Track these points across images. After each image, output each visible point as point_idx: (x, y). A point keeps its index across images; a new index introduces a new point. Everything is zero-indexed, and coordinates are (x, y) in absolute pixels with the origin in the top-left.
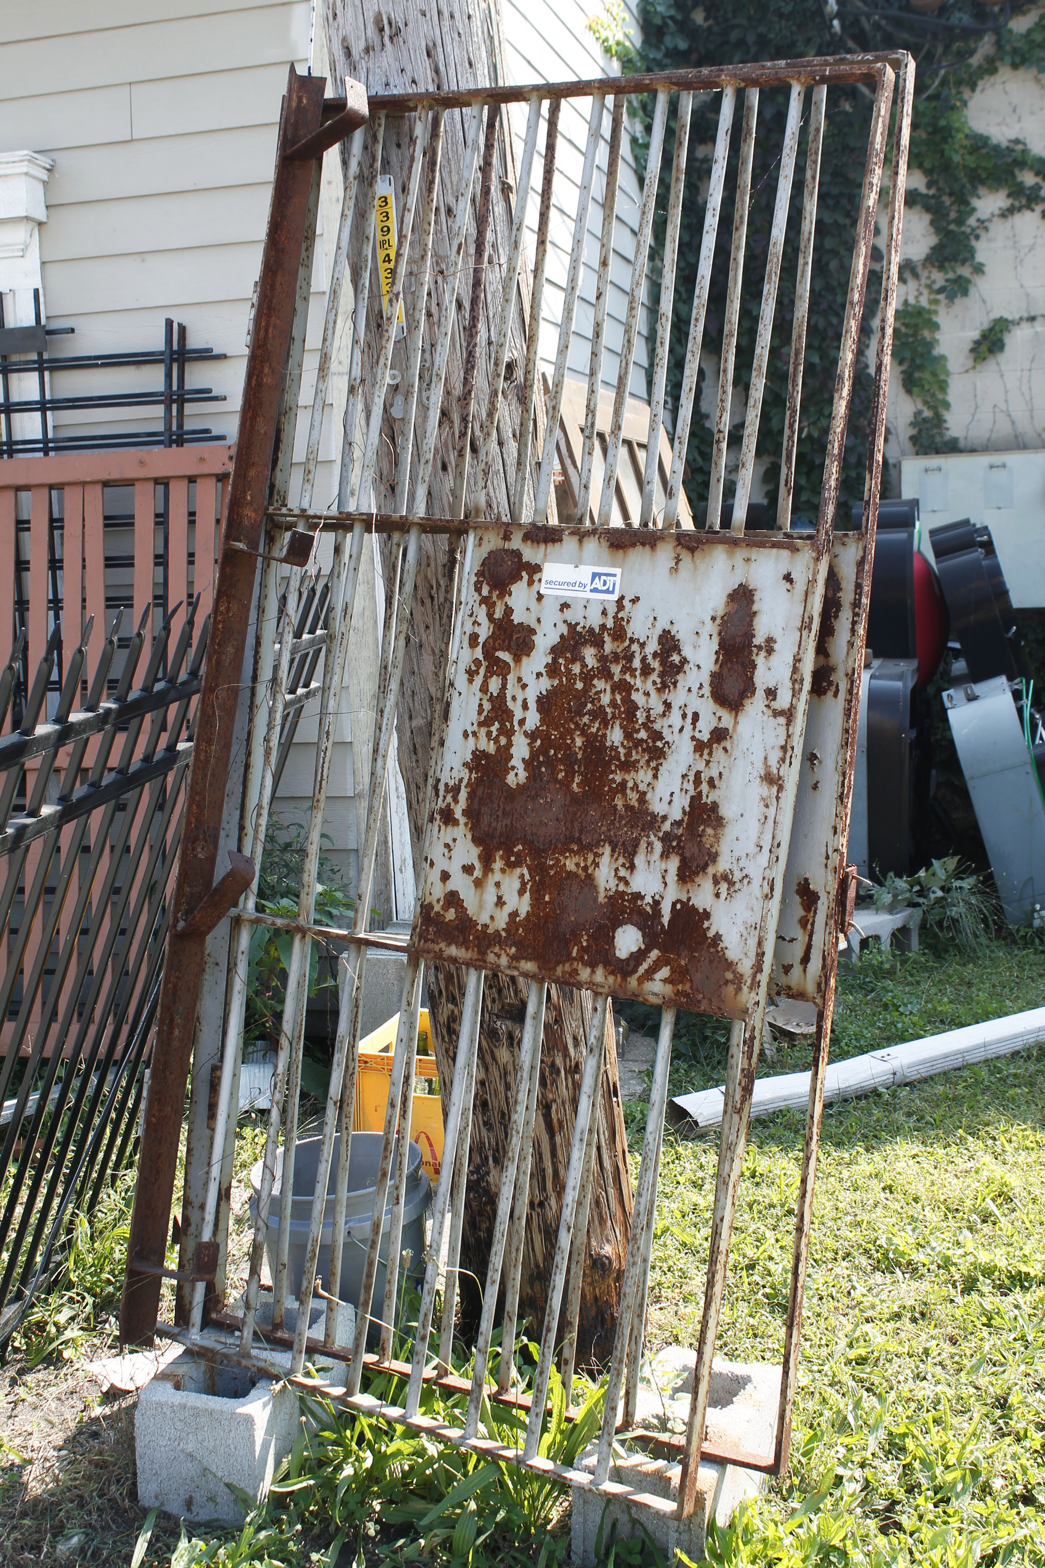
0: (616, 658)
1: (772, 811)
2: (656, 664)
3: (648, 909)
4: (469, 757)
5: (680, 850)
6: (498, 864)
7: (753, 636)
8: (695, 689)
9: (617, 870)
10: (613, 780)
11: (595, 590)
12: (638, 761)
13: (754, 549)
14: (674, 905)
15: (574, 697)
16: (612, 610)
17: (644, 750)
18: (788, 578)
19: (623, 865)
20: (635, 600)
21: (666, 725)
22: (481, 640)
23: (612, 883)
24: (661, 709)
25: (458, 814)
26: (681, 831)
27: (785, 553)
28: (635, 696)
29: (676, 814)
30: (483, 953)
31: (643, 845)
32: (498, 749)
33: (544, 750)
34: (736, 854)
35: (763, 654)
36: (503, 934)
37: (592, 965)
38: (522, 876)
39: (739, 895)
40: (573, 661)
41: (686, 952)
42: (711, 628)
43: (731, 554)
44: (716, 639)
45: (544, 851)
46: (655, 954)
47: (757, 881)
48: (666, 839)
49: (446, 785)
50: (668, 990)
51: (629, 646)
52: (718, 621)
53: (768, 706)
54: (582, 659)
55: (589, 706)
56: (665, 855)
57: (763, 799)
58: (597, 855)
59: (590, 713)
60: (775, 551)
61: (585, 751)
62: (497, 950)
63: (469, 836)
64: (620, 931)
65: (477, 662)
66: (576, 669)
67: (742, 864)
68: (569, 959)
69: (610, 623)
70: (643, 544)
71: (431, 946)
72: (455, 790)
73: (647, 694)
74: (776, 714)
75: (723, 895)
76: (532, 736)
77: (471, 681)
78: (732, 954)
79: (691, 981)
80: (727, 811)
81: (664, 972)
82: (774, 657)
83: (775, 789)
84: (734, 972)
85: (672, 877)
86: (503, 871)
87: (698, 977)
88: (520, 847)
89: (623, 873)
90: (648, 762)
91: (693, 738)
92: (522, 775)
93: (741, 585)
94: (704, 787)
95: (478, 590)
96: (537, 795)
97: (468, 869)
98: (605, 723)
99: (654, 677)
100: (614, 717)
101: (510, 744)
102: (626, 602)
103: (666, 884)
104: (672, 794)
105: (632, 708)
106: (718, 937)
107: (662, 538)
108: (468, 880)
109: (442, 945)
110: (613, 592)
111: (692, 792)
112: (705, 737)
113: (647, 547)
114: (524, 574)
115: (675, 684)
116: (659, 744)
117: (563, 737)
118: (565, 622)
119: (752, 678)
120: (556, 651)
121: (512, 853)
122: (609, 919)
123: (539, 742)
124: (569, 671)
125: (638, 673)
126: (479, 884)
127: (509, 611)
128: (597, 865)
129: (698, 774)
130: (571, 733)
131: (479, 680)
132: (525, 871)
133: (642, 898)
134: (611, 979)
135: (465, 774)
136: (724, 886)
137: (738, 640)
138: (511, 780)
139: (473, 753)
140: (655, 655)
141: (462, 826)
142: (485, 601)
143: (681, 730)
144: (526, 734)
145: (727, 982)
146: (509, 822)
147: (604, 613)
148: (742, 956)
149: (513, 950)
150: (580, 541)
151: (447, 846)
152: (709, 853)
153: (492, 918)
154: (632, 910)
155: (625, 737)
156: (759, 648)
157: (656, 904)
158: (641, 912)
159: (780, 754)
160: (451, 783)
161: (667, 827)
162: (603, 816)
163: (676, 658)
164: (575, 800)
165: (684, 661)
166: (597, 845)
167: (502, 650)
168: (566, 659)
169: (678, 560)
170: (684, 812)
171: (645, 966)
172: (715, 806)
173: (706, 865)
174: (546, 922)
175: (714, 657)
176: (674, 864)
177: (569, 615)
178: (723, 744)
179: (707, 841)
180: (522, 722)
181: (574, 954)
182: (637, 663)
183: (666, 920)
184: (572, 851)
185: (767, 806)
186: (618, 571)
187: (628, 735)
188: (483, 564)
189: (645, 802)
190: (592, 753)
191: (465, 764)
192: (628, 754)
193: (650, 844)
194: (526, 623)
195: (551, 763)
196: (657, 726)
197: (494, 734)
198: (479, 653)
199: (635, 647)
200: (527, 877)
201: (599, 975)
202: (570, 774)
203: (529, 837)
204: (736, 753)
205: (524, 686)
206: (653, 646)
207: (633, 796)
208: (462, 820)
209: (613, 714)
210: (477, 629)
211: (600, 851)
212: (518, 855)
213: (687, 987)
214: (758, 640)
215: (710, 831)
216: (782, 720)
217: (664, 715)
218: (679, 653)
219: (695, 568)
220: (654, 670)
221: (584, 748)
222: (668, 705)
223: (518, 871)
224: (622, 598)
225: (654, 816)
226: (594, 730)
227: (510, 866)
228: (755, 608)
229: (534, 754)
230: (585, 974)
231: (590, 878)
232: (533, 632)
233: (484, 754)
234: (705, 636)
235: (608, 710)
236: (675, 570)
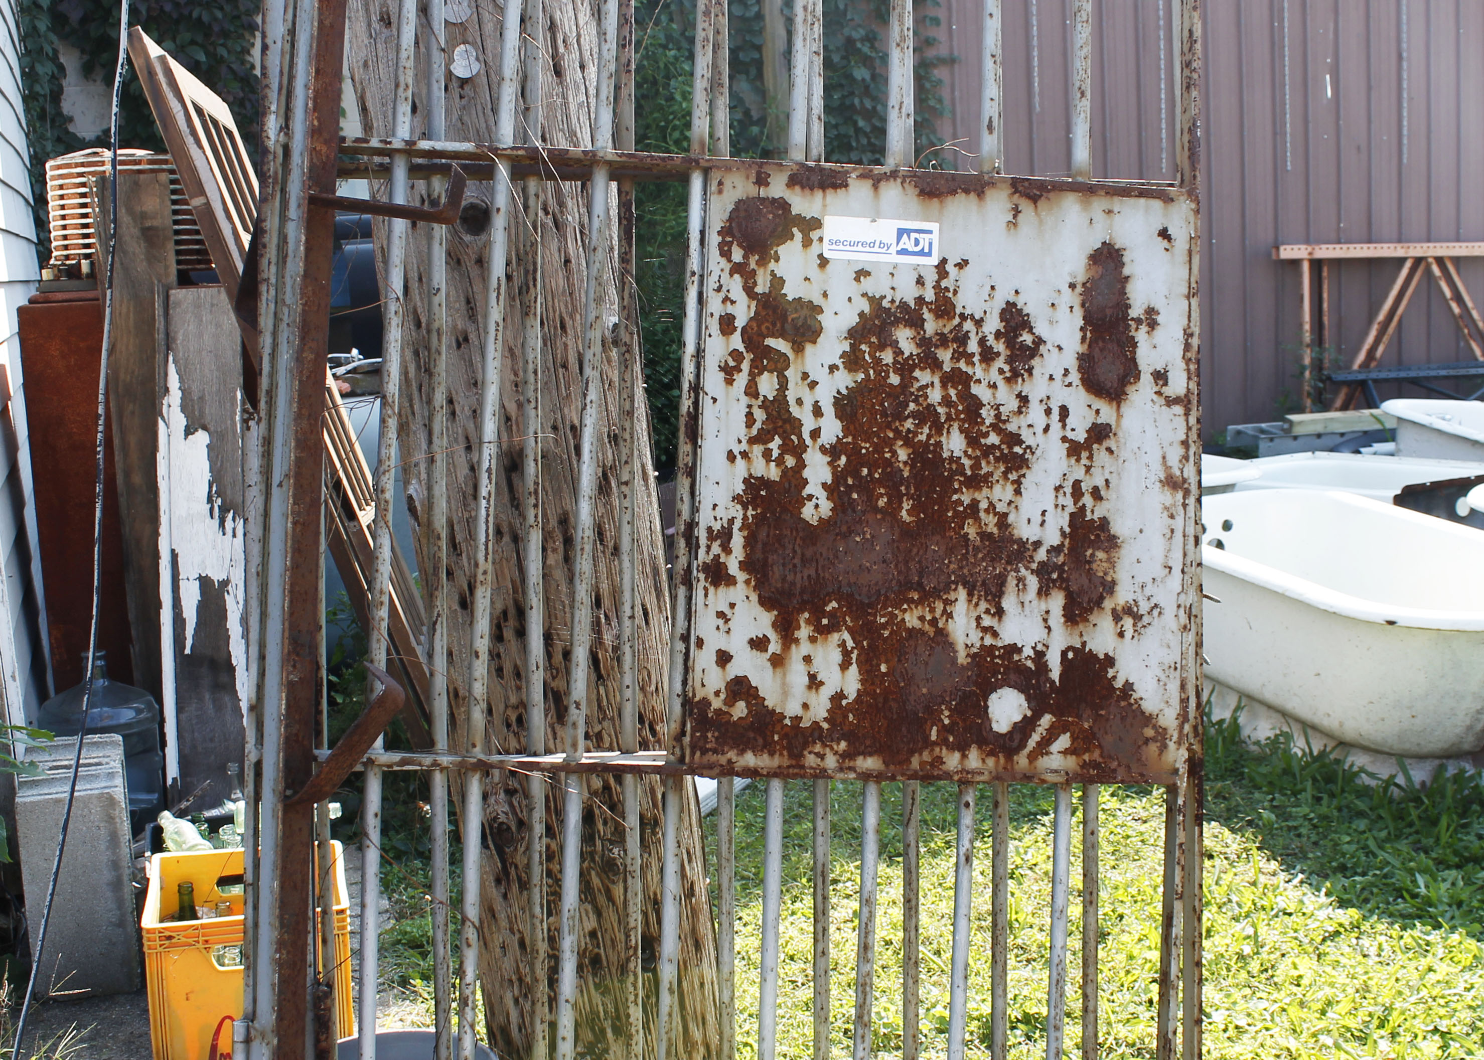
0: (943, 340)
1: (1178, 523)
2: (1000, 347)
3: (1029, 664)
4: (740, 488)
5: (1063, 583)
6: (804, 632)
7: (1129, 307)
8: (1058, 375)
9: (978, 619)
10: (959, 502)
11: (903, 252)
12: (991, 474)
13: (1116, 199)
14: (1064, 654)
15: (889, 395)
16: (931, 278)
17: (997, 460)
18: (1164, 234)
19: (987, 612)
20: (962, 265)
21: (1024, 425)
22: (740, 323)
23: (975, 637)
24: (1014, 404)
25: (733, 568)
26: (1061, 559)
27: (1157, 204)
28: (975, 389)
29: (1053, 538)
30: (797, 756)
31: (1011, 582)
32: (785, 473)
33: (852, 469)
34: (1139, 580)
35: (1144, 328)
36: (825, 726)
37: (962, 748)
38: (843, 644)
39: (1149, 630)
40: (882, 347)
41: (1089, 712)
42: (1072, 298)
43: (1086, 205)
44: (1079, 313)
45: (871, 605)
46: (1046, 720)
47: (1170, 610)
48: (1042, 571)
49: (710, 529)
50: (1071, 763)
51: (960, 325)
52: (1079, 289)
53: (1159, 393)
54: (895, 344)
55: (912, 406)
56: (1043, 592)
57: (1167, 509)
58: (947, 602)
59: (913, 415)
60: (1142, 201)
61: (913, 467)
62: (818, 748)
63: (754, 597)
64: (993, 697)
65: (736, 355)
66: (887, 357)
67: (1148, 591)
68: (928, 744)
69: (930, 296)
70: (967, 191)
71: (713, 758)
72: (724, 536)
73: (994, 386)
74: (1170, 402)
75: (1129, 633)
76: (832, 452)
77: (730, 382)
78: (1149, 706)
79: (1100, 746)
80: (1118, 527)
81: (1064, 741)
82: (1159, 332)
83: (1180, 495)
84: (1154, 727)
85: (1057, 619)
86: (812, 640)
87: (1108, 740)
88: (834, 604)
89: (987, 621)
90: (1005, 474)
91: (1064, 439)
92: (826, 507)
93: (1104, 243)
94: (1087, 500)
95: (725, 253)
96: (850, 532)
97: (758, 644)
98: (938, 428)
99: (1000, 363)
100: (949, 418)
101: (801, 465)
102: (949, 267)
103: (1049, 628)
104: (1044, 513)
105: (974, 406)
106: (1128, 687)
107: (992, 184)
108: (762, 659)
109: (732, 755)
110: (929, 254)
111: (1071, 508)
112: (1080, 436)
113: (973, 196)
114: (795, 230)
115: (1030, 371)
116: (1018, 450)
117: (878, 449)
118: (864, 295)
119: (1134, 360)
120: (856, 335)
121: (824, 614)
122: (976, 683)
123: (843, 459)
124: (878, 361)
125: (976, 359)
126: (777, 661)
127: (778, 282)
128: (950, 616)
129: (1077, 484)
130: (890, 443)
131: (742, 380)
132: (846, 636)
133: (1019, 650)
134: (991, 762)
135: (737, 511)
136: (1128, 622)
137: (1109, 312)
138: (808, 512)
139: (745, 481)
140: (998, 335)
141: (741, 585)
142: (737, 269)
143: (1047, 429)
144: (823, 450)
145: (1147, 741)
146: (812, 572)
147: (920, 281)
148: (1163, 705)
149: (843, 745)
150: (876, 187)
151: (721, 615)
152: (1103, 583)
153: (805, 706)
154: (1007, 668)
155: (969, 444)
156: (1139, 321)
157: (1040, 656)
158: (1020, 669)
159: (1181, 451)
160: (717, 526)
161: (1041, 555)
162: (950, 551)
163: (1026, 338)
164: (906, 531)
165: (1039, 341)
166: (947, 589)
167: (773, 336)
168: (871, 345)
169: (1016, 211)
170: (1063, 533)
171: (1035, 738)
172: (1104, 523)
173: (1101, 598)
174: (886, 700)
175: (1079, 335)
176: (1057, 602)
177: (867, 285)
178: (1106, 443)
179: (1099, 568)
180: (815, 434)
181: (934, 737)
182: (973, 346)
183: (1055, 674)
184: (911, 601)
185: (1172, 517)
186: (934, 226)
187: (973, 441)
188: (730, 219)
189: (1008, 526)
190: (923, 468)
191: (736, 498)
192: (976, 466)
193: (1020, 580)
194: (806, 297)
195: (865, 487)
196: (1012, 427)
197: (775, 454)
198: (736, 342)
199: (968, 326)
200: (850, 644)
201: (974, 759)
202: (896, 499)
203: (845, 590)
204: (1124, 454)
205: (813, 385)
206: (993, 324)
207: (990, 522)
208: (741, 577)
209: (948, 415)
210: (730, 309)
211: (952, 596)
212: (832, 615)
213: (1096, 755)
214: (1136, 311)
215: (1100, 555)
216: (1178, 409)
217: (1020, 412)
218: (1031, 330)
219: (1041, 222)
220: (998, 354)
221: (912, 462)
222: (1024, 400)
223: (835, 637)
224: (944, 261)
225: (1022, 543)
226: (923, 437)
227: (822, 632)
228: (1126, 271)
229: (839, 477)
230: (952, 761)
231: (942, 635)
232: (819, 310)
233: (763, 482)
234: (1063, 309)
235: (940, 410)
236: (1013, 224)
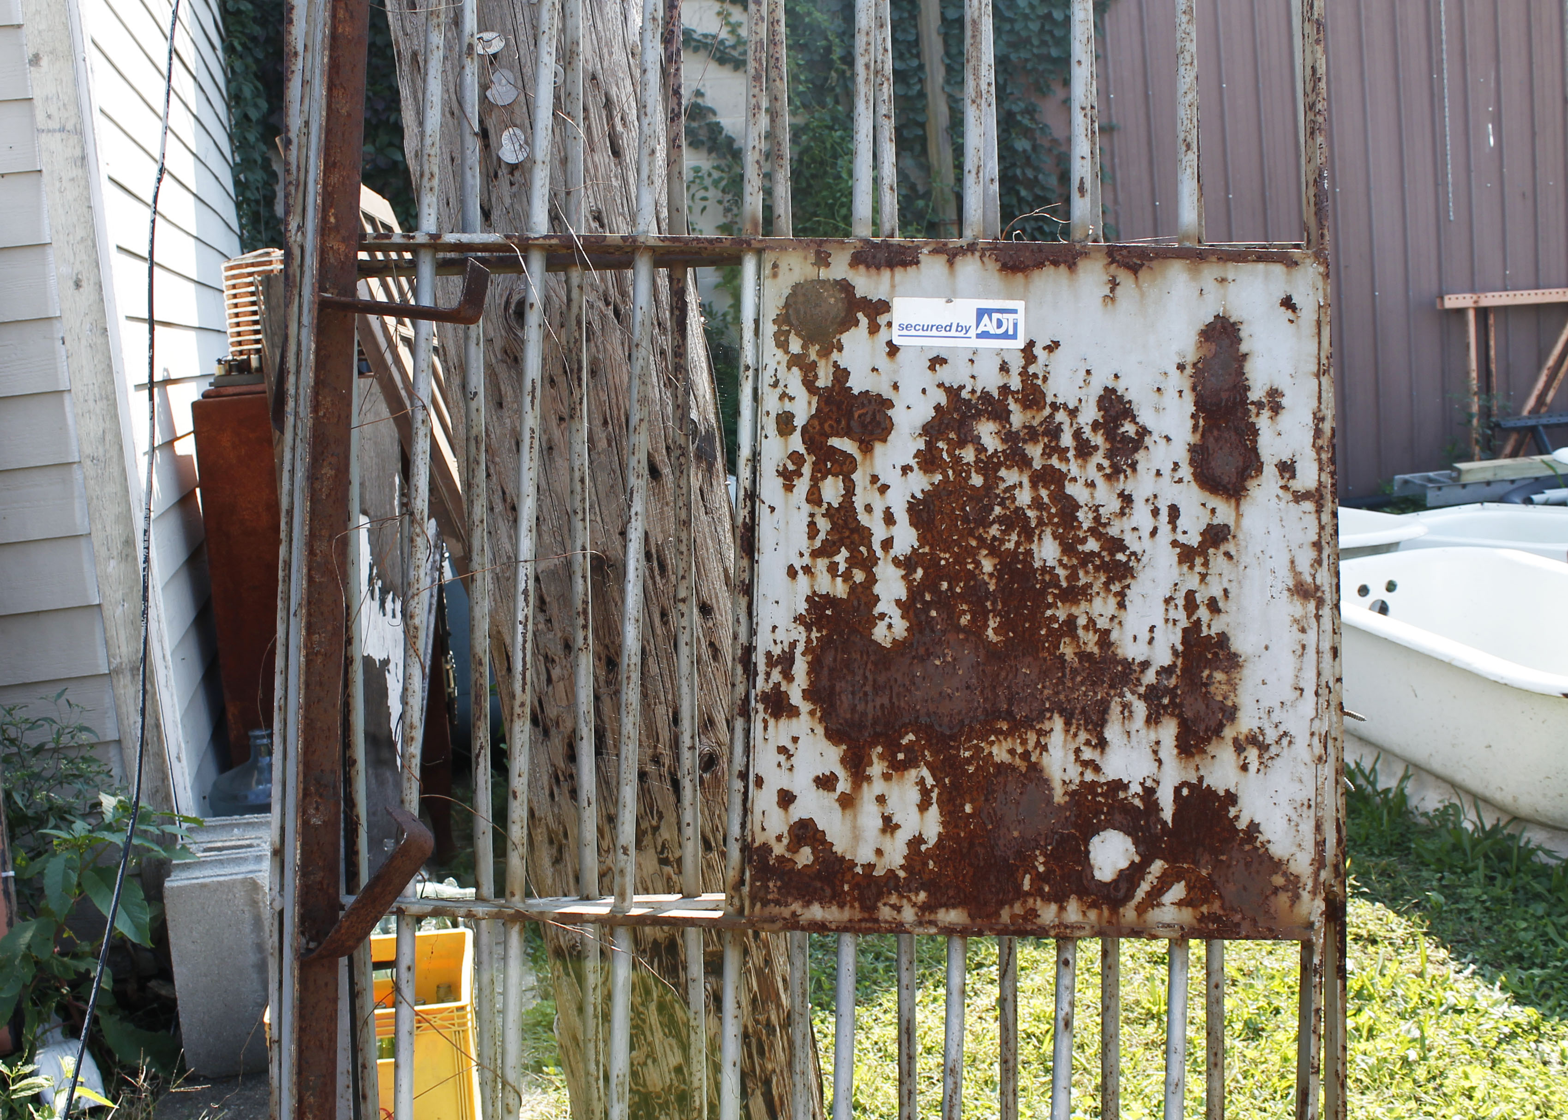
0: (1032, 434)
1: (1311, 638)
2: (1098, 439)
3: (1137, 802)
4: (802, 607)
5: (1176, 710)
6: (877, 768)
7: (1247, 389)
8: (1166, 470)
9: (1078, 751)
10: (1054, 619)
11: (985, 335)
12: (1090, 586)
13: (1230, 265)
14: (1177, 790)
15: (971, 498)
16: (1016, 363)
17: (1097, 569)
18: (1288, 303)
19: (1088, 743)
20: (1053, 347)
21: (1127, 527)
22: (800, 421)
23: (1073, 772)
24: (1115, 505)
25: (796, 697)
26: (1173, 681)
27: (1278, 269)
28: (1071, 489)
29: (1163, 657)
30: (869, 908)
31: (1115, 708)
32: (853, 589)
33: (930, 583)
34: (1265, 704)
35: (1266, 413)
36: (902, 874)
37: (1060, 899)
38: (921, 782)
39: (1277, 762)
40: (962, 444)
41: (1207, 857)
42: (1178, 381)
43: (1195, 273)
44: (1189, 397)
45: (952, 737)
46: (1157, 867)
47: (1302, 739)
48: (1151, 696)
49: (769, 654)
50: (1187, 916)
51: (1051, 416)
52: (1189, 370)
53: (1285, 488)
54: (976, 441)
55: (998, 510)
56: (1152, 720)
57: (1296, 621)
58: (1041, 733)
59: (999, 520)
60: (1261, 266)
61: (999, 579)
62: (894, 899)
63: (820, 730)
64: (1095, 841)
65: (795, 457)
66: (968, 455)
67: (1275, 717)
68: (1020, 895)
69: (1015, 383)
70: (1056, 263)
71: (775, 910)
72: (786, 661)
73: (1092, 485)
74: (1299, 497)
75: (1253, 766)
76: (907, 564)
77: (789, 488)
78: (1278, 850)
79: (1221, 896)
80: (1240, 644)
81: (1178, 891)
82: (1284, 418)
83: (1312, 605)
84: (1285, 874)
85: (1169, 750)
86: (887, 777)
87: (1230, 889)
88: (911, 737)
89: (1088, 754)
90: (1106, 585)
91: (1175, 543)
92: (900, 627)
93: (1217, 317)
94: (1203, 613)
95: (782, 344)
96: (929, 654)
97: (825, 782)
98: (1028, 534)
99: (1098, 458)
100: (1040, 522)
101: (871, 580)
102: (1038, 351)
103: (1160, 762)
104: (1152, 629)
105: (1069, 507)
106: (1254, 828)
107: (1085, 254)
108: (829, 799)
109: (796, 907)
110: (1014, 337)
111: (1184, 623)
112: (1194, 540)
113: (1063, 268)
114: (860, 315)
115: (1133, 466)
116: (1121, 557)
117: (959, 560)
118: (940, 385)
119: (1255, 451)
120: (934, 431)
121: (900, 748)
122: (1075, 825)
123: (920, 572)
124: (957, 460)
125: (1071, 454)
126: (847, 802)
127: (841, 374)
128: (1044, 748)
129: (1190, 596)
130: (972, 553)
131: (803, 485)
132: (925, 772)
133: (1126, 787)
134: (1093, 915)
135: (799, 634)
136: (1252, 754)
137: (1224, 396)
138: (880, 633)
139: (809, 599)
140: (1095, 426)
141: (804, 717)
142: (795, 361)
143: (1154, 533)
144: (896, 562)
145: (1276, 890)
146: (886, 701)
147: (1004, 368)
148: (1294, 849)
149: (922, 896)
150: (951, 263)
151: (782, 750)
152: (1223, 708)
153: (879, 852)
154: (1111, 807)
155: (1064, 552)
156: (1260, 405)
157: (1149, 793)
158: (1126, 808)
159: (1313, 554)
160: (777, 651)
161: (1150, 677)
162: (1044, 674)
163: (1129, 428)
164: (993, 653)
165: (1144, 432)
166: (1041, 718)
167: (838, 435)
168: (949, 441)
169: (1114, 284)
170: (1175, 653)
171: (1145, 887)
172: (1223, 639)
173: (1221, 726)
174: (971, 845)
175: (1190, 423)
176: (1168, 731)
177: (944, 374)
178: (1223, 548)
179: (1218, 691)
180: (887, 544)
181: (1026, 885)
182: (1067, 440)
183: (1167, 814)
184: (1000, 732)
185: (1303, 630)
186: (1019, 305)
187: (1068, 548)
188: (787, 305)
189: (1110, 644)
190: (1012, 581)
191: (799, 619)
192: (1073, 577)
193: (1126, 706)
194: (874, 390)
195: (945, 603)
196: (1113, 531)
197: (842, 568)
198: (796, 443)
199: (1061, 416)
200: (930, 781)
201: (1073, 912)
202: (980, 616)
203: (923, 720)
204: (1245, 559)
205: (883, 489)
206: (1089, 414)
207: (1090, 640)
208: (805, 707)
209: (1040, 519)
210: (788, 406)
211: (1047, 726)
212: (909, 749)
213: (1216, 907)
214: (1256, 394)
215: (1219, 676)
216: (1309, 506)
217: (1122, 514)
218: (1133, 419)
219: (1142, 295)
220: (1096, 448)
221: (998, 574)
222: (1127, 499)
223: (912, 774)
224: (1031, 344)
225: (1127, 664)
226: (1011, 545)
227: (897, 767)
228: (1244, 348)
229: (914, 593)
230: (1048, 914)
231: (1035, 769)
232: (890, 404)
233: (829, 600)
234: (1171, 393)
235: (1030, 513)
236: (1110, 299)
